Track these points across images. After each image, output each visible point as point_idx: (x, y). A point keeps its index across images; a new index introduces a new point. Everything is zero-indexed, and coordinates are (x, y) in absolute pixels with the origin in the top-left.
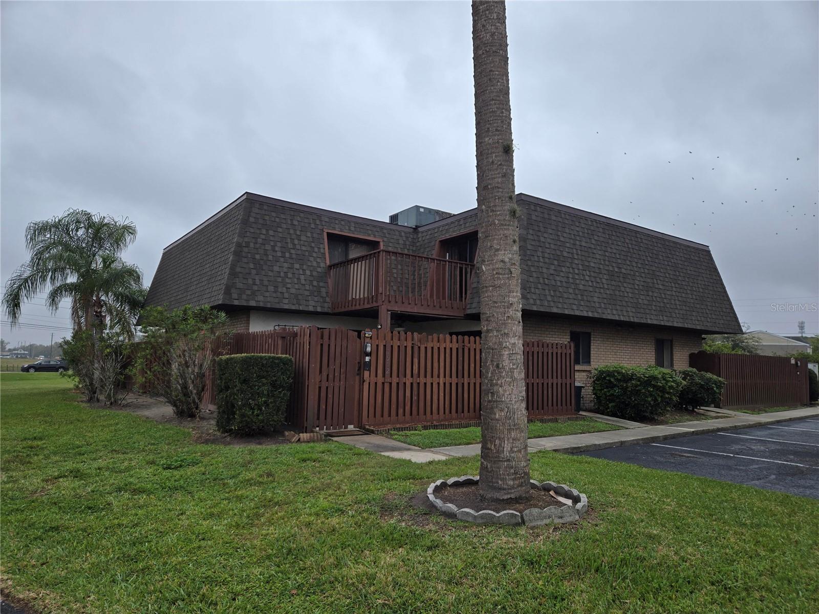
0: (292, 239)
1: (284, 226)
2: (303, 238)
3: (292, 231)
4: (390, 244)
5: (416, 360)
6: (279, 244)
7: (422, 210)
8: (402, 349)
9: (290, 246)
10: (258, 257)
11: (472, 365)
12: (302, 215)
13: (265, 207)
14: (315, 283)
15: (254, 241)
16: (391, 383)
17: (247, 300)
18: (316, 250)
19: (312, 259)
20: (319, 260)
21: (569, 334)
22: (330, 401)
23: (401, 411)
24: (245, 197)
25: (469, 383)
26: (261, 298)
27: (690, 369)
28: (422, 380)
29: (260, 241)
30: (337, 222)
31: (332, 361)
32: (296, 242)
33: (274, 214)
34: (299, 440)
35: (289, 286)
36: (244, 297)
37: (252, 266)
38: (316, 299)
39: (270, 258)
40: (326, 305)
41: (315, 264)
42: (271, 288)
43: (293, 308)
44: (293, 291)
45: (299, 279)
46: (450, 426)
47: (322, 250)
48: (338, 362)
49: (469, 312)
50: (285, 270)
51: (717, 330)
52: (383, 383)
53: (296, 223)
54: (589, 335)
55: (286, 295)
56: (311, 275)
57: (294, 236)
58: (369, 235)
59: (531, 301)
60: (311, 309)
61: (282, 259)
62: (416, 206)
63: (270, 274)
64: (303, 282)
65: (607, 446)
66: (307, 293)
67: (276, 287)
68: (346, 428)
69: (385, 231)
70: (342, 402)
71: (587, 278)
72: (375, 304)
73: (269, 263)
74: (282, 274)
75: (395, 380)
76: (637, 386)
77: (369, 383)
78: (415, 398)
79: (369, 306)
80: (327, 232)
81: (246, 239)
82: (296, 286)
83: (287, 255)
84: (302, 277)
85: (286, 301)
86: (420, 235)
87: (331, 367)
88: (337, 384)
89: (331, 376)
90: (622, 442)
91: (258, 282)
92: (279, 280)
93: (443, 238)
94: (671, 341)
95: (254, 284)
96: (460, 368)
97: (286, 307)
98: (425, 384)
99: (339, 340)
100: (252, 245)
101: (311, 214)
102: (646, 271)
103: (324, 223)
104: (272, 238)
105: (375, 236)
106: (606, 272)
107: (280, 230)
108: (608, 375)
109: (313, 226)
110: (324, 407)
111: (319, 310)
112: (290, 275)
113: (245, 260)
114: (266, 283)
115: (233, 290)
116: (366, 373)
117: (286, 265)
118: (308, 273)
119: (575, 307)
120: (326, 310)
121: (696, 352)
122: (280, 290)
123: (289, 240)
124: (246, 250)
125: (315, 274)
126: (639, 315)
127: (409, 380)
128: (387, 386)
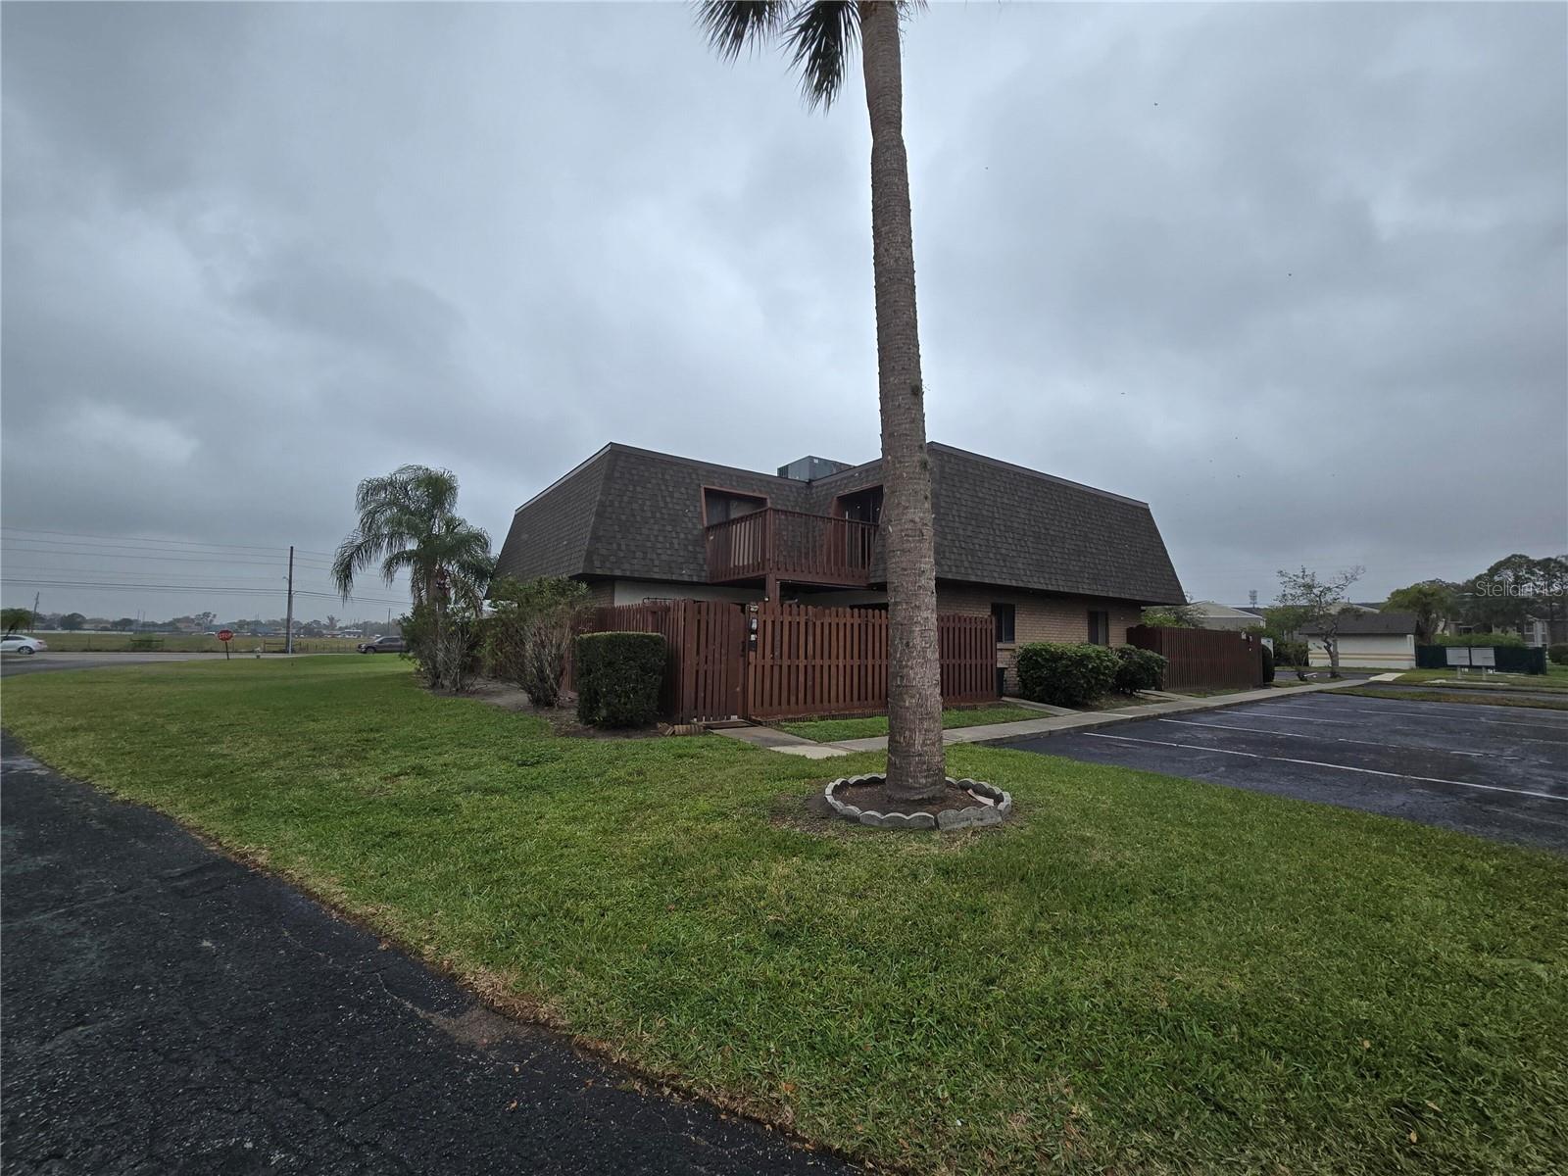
0: (663, 497)
2: (676, 495)
3: (663, 488)
4: (780, 502)
5: (810, 639)
6: (648, 503)
7: (816, 461)
8: (794, 626)
9: (662, 504)
10: (623, 517)
11: (877, 645)
12: (675, 468)
13: (633, 460)
14: (690, 548)
15: (619, 499)
16: (781, 666)
17: (611, 569)
18: (692, 508)
19: (686, 520)
20: (695, 520)
21: (990, 607)
22: (709, 688)
23: (793, 699)
24: (609, 448)
25: (873, 666)
26: (626, 566)
27: (1128, 646)
28: (818, 662)
29: (626, 499)
30: (716, 476)
31: (711, 640)
32: (668, 500)
33: (642, 467)
34: (674, 733)
35: (659, 551)
36: (608, 565)
37: (616, 528)
38: (692, 566)
39: (638, 518)
40: (703, 574)
41: (690, 525)
42: (639, 554)
43: (665, 577)
44: (664, 557)
45: (671, 543)
46: (852, 716)
47: (699, 510)
48: (718, 640)
49: (872, 581)
50: (655, 533)
51: (1157, 600)
52: (772, 666)
53: (668, 477)
54: (1013, 607)
55: (657, 563)
56: (686, 539)
57: (666, 493)
58: (754, 491)
59: (946, 568)
60: (686, 579)
61: (652, 521)
62: (809, 457)
63: (638, 537)
64: (676, 546)
65: (1033, 737)
66: (681, 560)
67: (645, 553)
68: (729, 718)
69: (773, 486)
70: (723, 689)
71: (1010, 541)
72: (761, 573)
73: (637, 526)
74: (652, 538)
75: (786, 662)
76: (1067, 666)
77: (756, 666)
78: (810, 683)
79: (755, 574)
80: (705, 489)
81: (610, 498)
82: (669, 552)
83: (658, 515)
84: (675, 541)
85: (656, 569)
86: (814, 491)
87: (711, 647)
88: (717, 667)
89: (710, 658)
90: (1050, 731)
91: (623, 547)
92: (649, 544)
93: (841, 494)
94: (1107, 614)
95: (619, 549)
96: (863, 647)
97: (657, 576)
98: (822, 666)
99: (719, 615)
100: (616, 504)
101: (686, 466)
102: (1077, 533)
103: (701, 478)
104: (640, 496)
105: (761, 492)
106: (1031, 534)
107: (649, 485)
108: (1035, 654)
109: (688, 481)
110: (703, 695)
111: (695, 579)
112: (661, 539)
113: (609, 522)
114: (633, 548)
115: (595, 557)
116: (752, 654)
117: (656, 527)
118: (682, 536)
119: (996, 575)
120: (703, 580)
121: (1135, 626)
122: (649, 556)
123: (660, 498)
124: (609, 509)
125: (690, 537)
126: (1070, 584)
127: (802, 663)
128: (776, 669)
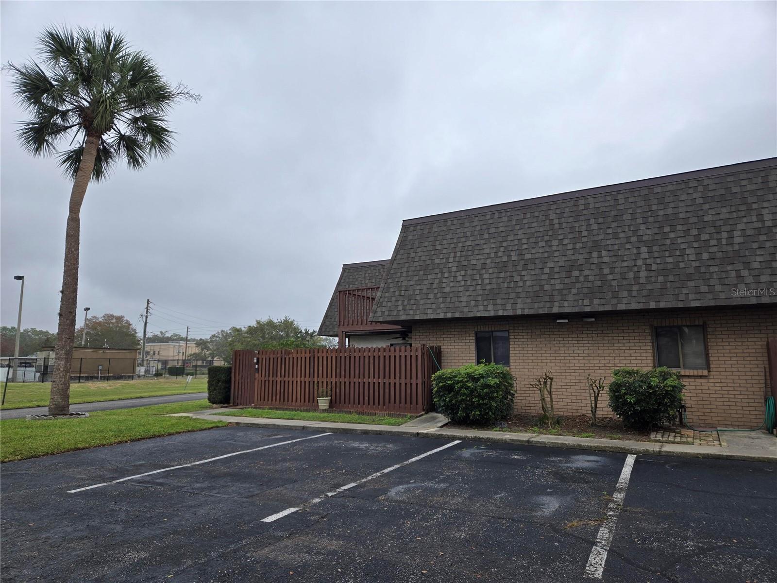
1: (359, 279)
5: (283, 366)
8: (276, 359)
16: (269, 381)
21: (474, 335)
22: (243, 390)
23: (274, 398)
28: (286, 379)
31: (244, 368)
48: (247, 368)
52: (265, 381)
53: (367, 275)
68: (251, 405)
70: (248, 391)
75: (271, 379)
77: (258, 380)
78: (282, 390)
87: (244, 371)
88: (246, 381)
89: (244, 376)
99: (247, 356)
113: (334, 307)
115: (323, 327)
116: (257, 375)
127: (278, 379)
128: (267, 382)
